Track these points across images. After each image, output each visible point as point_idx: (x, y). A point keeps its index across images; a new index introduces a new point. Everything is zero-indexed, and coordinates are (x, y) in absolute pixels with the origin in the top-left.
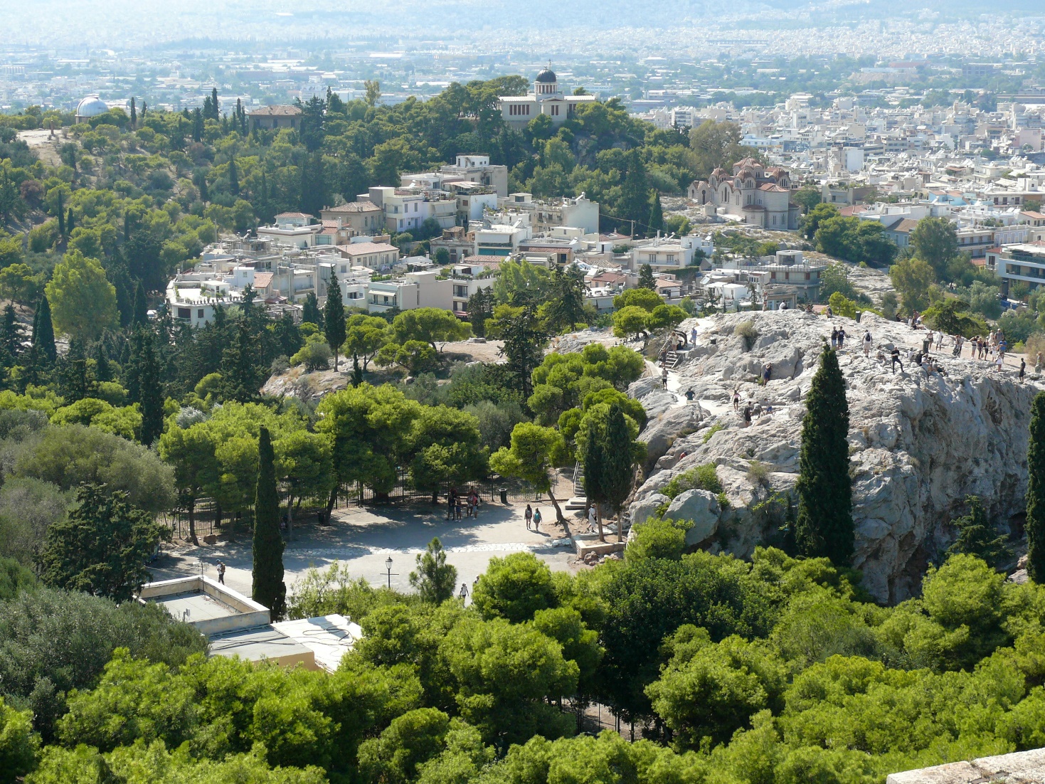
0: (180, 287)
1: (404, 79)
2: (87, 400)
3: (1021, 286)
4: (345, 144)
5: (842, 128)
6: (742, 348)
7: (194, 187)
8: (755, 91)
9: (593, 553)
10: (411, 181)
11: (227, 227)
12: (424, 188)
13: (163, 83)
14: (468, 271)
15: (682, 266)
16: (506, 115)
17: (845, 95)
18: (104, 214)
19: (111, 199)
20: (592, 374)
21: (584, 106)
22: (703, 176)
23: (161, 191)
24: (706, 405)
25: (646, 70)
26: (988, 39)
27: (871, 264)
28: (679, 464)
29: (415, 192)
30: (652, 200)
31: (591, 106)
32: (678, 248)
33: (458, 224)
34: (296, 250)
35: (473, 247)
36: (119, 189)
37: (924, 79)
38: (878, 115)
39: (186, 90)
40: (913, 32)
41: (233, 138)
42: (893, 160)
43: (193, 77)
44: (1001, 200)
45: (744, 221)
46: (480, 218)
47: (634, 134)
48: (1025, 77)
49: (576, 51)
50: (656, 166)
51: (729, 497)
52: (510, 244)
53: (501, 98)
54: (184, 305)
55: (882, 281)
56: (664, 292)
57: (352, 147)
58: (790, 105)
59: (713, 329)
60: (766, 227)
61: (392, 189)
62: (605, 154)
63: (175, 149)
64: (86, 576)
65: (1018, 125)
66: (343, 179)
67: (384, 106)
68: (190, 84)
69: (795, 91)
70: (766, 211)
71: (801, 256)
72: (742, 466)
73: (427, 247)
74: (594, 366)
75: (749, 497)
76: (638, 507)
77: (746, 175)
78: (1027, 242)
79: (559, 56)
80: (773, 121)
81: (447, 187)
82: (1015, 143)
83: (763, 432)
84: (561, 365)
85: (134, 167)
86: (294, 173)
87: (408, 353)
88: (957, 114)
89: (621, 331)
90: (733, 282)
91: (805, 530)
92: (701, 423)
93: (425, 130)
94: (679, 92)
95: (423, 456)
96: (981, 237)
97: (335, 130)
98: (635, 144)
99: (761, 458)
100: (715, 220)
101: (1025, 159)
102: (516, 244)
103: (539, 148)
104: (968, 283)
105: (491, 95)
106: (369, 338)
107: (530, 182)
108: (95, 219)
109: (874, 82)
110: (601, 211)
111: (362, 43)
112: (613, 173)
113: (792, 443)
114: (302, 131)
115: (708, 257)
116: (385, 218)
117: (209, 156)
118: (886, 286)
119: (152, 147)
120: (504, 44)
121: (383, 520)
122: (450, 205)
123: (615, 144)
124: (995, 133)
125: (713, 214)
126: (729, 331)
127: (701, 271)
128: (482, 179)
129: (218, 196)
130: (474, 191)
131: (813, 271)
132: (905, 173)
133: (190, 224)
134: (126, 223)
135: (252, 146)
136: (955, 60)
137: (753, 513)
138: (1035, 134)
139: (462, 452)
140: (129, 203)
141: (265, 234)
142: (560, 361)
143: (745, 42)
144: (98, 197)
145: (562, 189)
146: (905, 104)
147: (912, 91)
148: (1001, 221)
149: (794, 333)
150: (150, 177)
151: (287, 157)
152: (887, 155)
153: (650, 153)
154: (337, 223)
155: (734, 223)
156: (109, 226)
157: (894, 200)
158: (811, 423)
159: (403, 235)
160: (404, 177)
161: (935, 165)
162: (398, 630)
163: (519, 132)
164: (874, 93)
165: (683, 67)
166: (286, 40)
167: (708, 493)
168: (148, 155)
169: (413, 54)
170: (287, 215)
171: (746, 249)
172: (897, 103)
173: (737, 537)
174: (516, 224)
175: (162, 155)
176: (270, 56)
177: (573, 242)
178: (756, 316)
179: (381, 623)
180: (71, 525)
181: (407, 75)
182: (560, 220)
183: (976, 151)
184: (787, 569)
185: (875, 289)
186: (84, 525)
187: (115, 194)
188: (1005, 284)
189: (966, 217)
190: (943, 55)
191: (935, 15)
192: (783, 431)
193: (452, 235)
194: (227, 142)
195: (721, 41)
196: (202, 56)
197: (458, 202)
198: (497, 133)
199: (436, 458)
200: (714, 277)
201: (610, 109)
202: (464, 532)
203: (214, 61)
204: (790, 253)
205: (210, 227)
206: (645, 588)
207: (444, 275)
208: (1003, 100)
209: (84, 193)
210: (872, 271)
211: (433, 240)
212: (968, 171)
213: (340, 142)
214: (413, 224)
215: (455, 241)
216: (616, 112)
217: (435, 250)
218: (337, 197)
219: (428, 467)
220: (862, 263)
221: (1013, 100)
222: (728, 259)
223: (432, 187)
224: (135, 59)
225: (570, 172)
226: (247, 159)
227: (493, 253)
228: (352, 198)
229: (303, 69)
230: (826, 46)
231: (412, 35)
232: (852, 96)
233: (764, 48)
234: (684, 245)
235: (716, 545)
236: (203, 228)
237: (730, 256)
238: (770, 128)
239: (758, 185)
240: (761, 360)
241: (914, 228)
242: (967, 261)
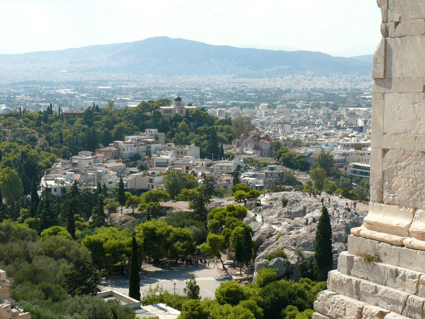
0: (46, 180)
1: (112, 97)
2: (55, 227)
3: (356, 178)
4: (102, 124)
5: (282, 117)
6: (282, 206)
7: (46, 141)
8: (247, 102)
9: (239, 280)
10: (129, 139)
11: (59, 156)
12: (134, 141)
13: (18, 98)
14: (153, 173)
15: (232, 171)
16: (163, 113)
17: (281, 104)
18: (13, 152)
19: (16, 146)
20: (230, 215)
21: (192, 110)
22: (237, 136)
23: (33, 143)
24: (274, 227)
25: (205, 94)
26: (333, 83)
27: (302, 170)
28: (268, 248)
29: (131, 143)
30: (220, 146)
31: (195, 110)
32: (231, 164)
33: (147, 155)
34: (87, 165)
35: (153, 164)
36: (18, 142)
37: (310, 98)
38: (295, 112)
39: (28, 101)
40: (304, 80)
41: (60, 122)
42: (303, 129)
43: (30, 96)
44: (346, 145)
45: (253, 154)
46: (155, 153)
47: (211, 120)
48: (347, 97)
49: (178, 86)
50: (220, 133)
51: (289, 260)
52: (168, 163)
53: (161, 107)
54: (49, 187)
55: (306, 176)
56: (227, 181)
57: (105, 126)
58: (261, 108)
59: (270, 199)
60: (262, 156)
61: (122, 142)
62: (200, 129)
63: (38, 127)
64: (78, 291)
65: (347, 116)
66: (102, 138)
67: (116, 110)
68: (29, 98)
69: (262, 102)
70: (262, 150)
71: (277, 167)
72: (293, 249)
73: (136, 164)
74: (231, 213)
75: (296, 260)
76: (258, 264)
77: (254, 136)
78: (358, 162)
79: (171, 88)
80: (255, 114)
81: (143, 141)
82: (346, 123)
83: (298, 237)
84: (218, 212)
85: (22, 133)
86: (84, 136)
87: (151, 207)
88: (324, 111)
89: (237, 199)
90: (252, 177)
91: (318, 272)
92: (274, 233)
93: (132, 119)
94: (218, 102)
95: (174, 246)
96: (341, 160)
97: (98, 119)
98: (211, 125)
99: (299, 246)
100: (243, 153)
101: (352, 129)
102: (170, 163)
103: (176, 126)
104: (338, 177)
105: (157, 106)
106: (135, 201)
107: (173, 139)
108: (10, 154)
109: (292, 99)
110: (200, 150)
111: (95, 83)
112: (205, 136)
113: (310, 241)
114: (85, 119)
115: (242, 168)
116: (119, 153)
117: (50, 129)
118: (308, 178)
119: (29, 126)
120: (150, 83)
121: (159, 269)
122: (144, 148)
123: (204, 125)
124: (339, 119)
125: (242, 151)
126: (276, 199)
127: (240, 173)
128: (155, 138)
129: (55, 145)
130: (153, 143)
131: (281, 173)
132: (309, 135)
133: (46, 155)
134: (22, 155)
135: (67, 125)
136: (321, 91)
137: (298, 266)
138: (354, 119)
139: (187, 244)
140: (22, 147)
141: (75, 159)
142: (217, 211)
143: (242, 83)
144: (10, 145)
145: (185, 142)
146: (304, 107)
147: (306, 102)
148: (348, 154)
149: (300, 200)
150: (29, 137)
151: (80, 130)
152: (300, 128)
153: (217, 128)
154: (102, 155)
155: (250, 154)
156: (15, 156)
157: (308, 146)
158: (319, 234)
159: (126, 159)
160: (126, 137)
161: (319, 131)
162: (197, 308)
163: (168, 120)
164: (292, 103)
165: (219, 93)
166: (65, 81)
167: (283, 259)
168: (27, 129)
169: (115, 87)
170: (83, 152)
171: (256, 165)
172: (300, 107)
173: (293, 274)
174: (169, 155)
175: (33, 129)
176: (59, 88)
177: (191, 162)
178: (285, 194)
179: (191, 306)
180: (72, 273)
181: (113, 95)
182: (186, 154)
183: (332, 126)
184: (313, 285)
185: (304, 180)
186: (76, 272)
187: (16, 144)
188: (351, 177)
189: (335, 152)
190: (316, 89)
191: (312, 73)
192: (306, 236)
193: (145, 159)
194: (57, 123)
195: (233, 83)
196: (33, 87)
197: (147, 147)
198: (160, 120)
199: (178, 247)
200: (245, 175)
201: (202, 111)
202: (190, 273)
203: (38, 89)
204: (272, 166)
205: (53, 157)
206: (274, 292)
207: (145, 175)
208: (340, 106)
209: (5, 144)
210: (302, 172)
211: (138, 161)
212: (333, 134)
213: (100, 124)
214: (130, 155)
215: (146, 162)
216: (204, 113)
217: (139, 165)
218: (101, 145)
219: (176, 250)
220: (298, 170)
221: (344, 106)
222: (249, 168)
223: (137, 141)
224: (7, 89)
225: (188, 135)
226: (65, 130)
227: (161, 166)
228: (106, 145)
229: (73, 92)
230: (272, 85)
231: (114, 80)
232: (284, 104)
233: (249, 85)
234: (233, 163)
235: (286, 277)
236: (51, 157)
237: (250, 167)
238: (254, 117)
239: (259, 140)
240: (291, 210)
241: (317, 156)
242: (337, 169)
